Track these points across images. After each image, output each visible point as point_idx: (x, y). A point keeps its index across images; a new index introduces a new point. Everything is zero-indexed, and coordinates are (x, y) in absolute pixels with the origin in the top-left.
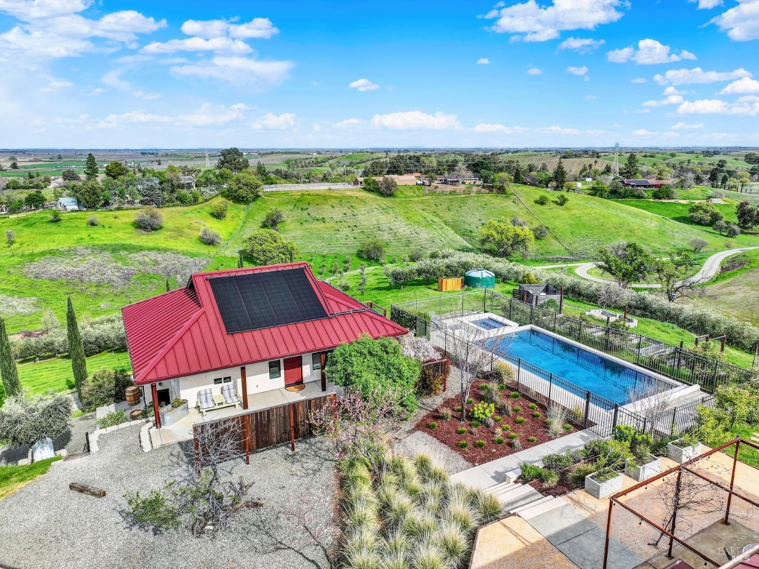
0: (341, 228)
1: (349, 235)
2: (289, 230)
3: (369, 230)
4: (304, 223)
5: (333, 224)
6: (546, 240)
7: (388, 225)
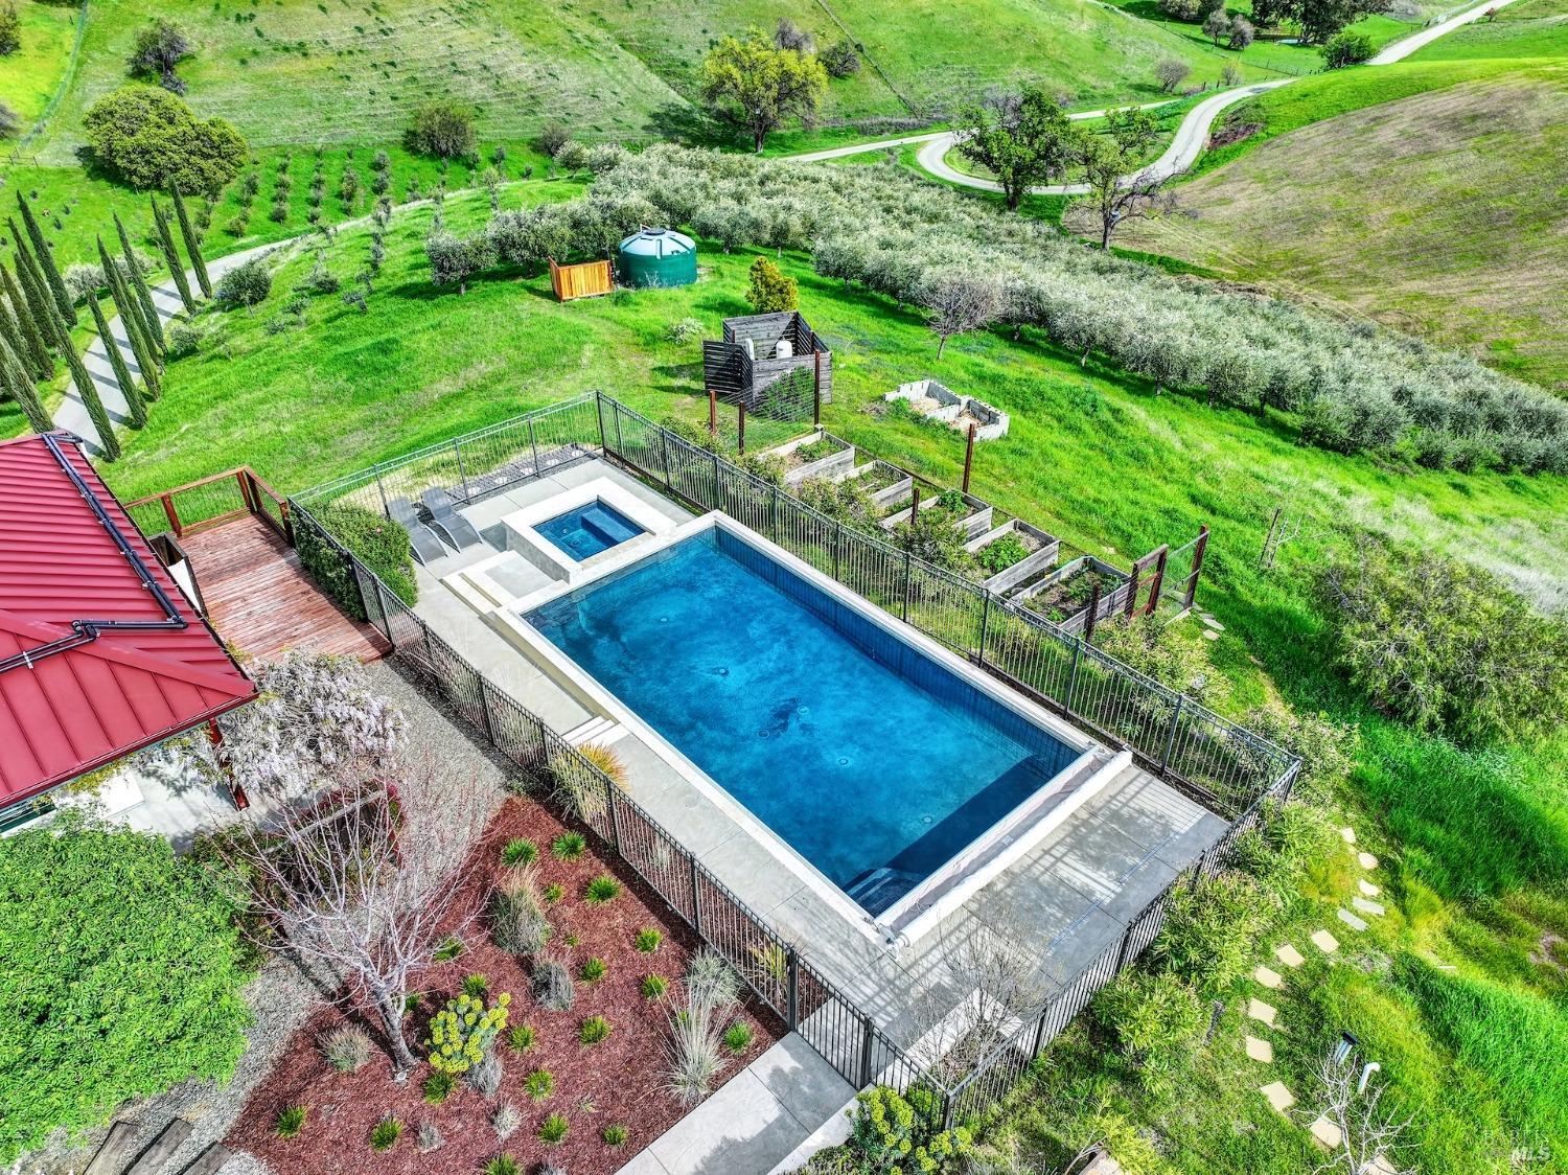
0: (353, 70)
1: (378, 90)
2: (212, 84)
3: (429, 74)
4: (252, 61)
5: (329, 60)
6: (857, 80)
7: (479, 56)
